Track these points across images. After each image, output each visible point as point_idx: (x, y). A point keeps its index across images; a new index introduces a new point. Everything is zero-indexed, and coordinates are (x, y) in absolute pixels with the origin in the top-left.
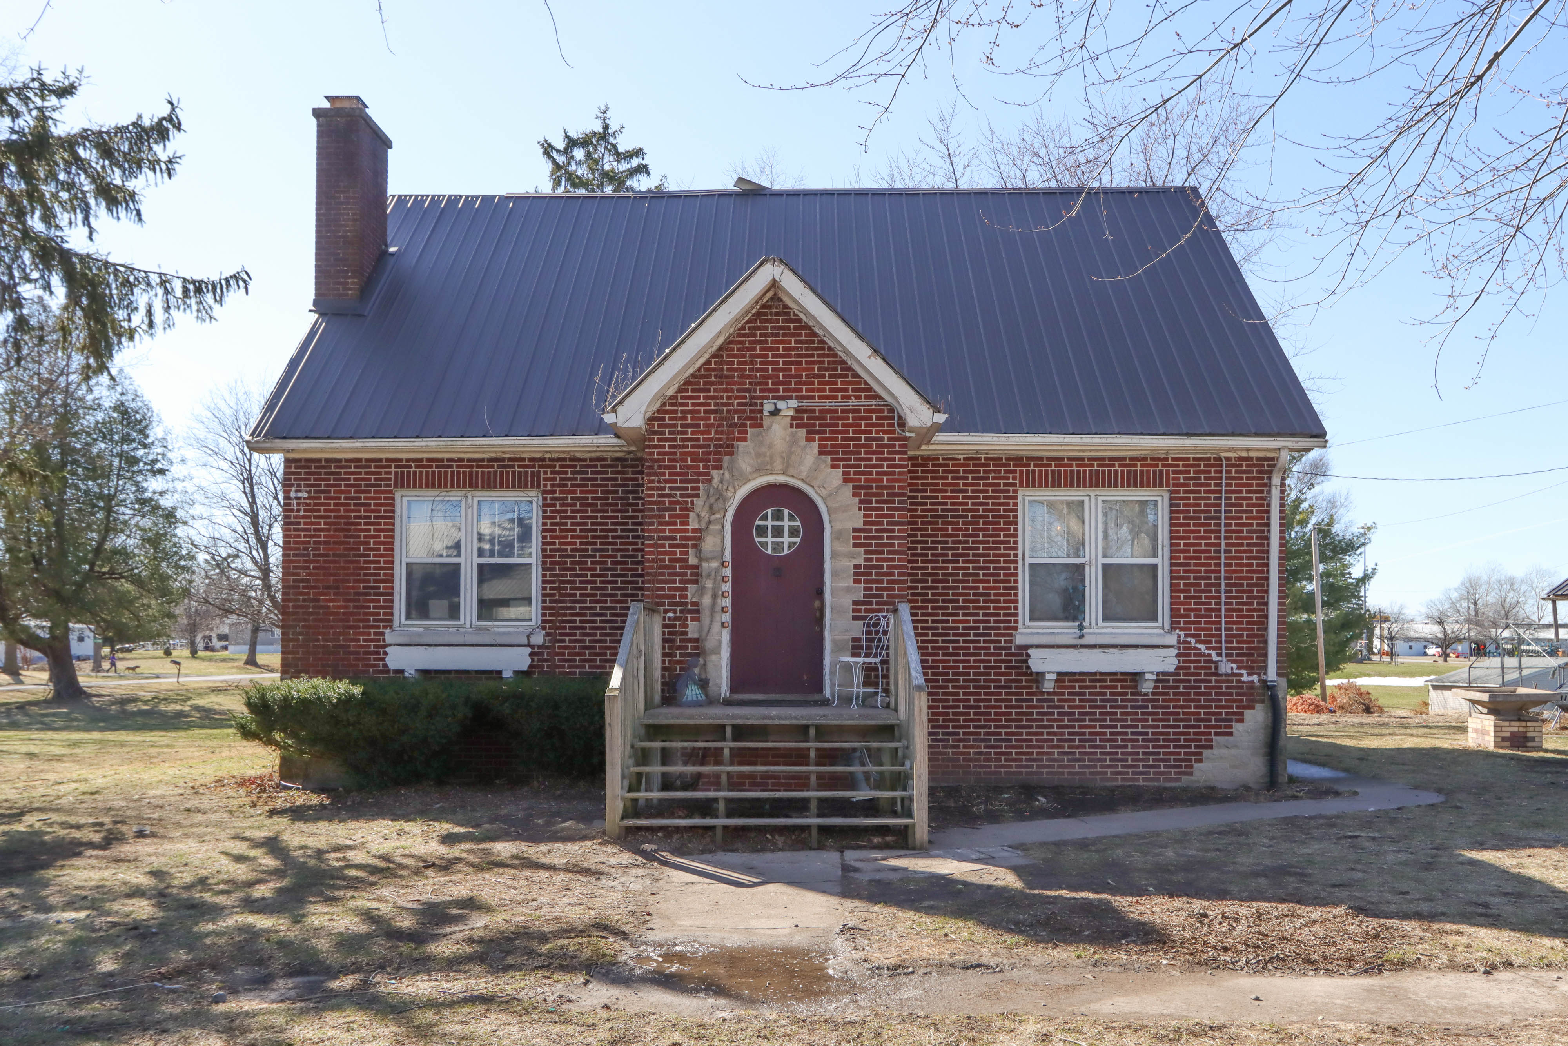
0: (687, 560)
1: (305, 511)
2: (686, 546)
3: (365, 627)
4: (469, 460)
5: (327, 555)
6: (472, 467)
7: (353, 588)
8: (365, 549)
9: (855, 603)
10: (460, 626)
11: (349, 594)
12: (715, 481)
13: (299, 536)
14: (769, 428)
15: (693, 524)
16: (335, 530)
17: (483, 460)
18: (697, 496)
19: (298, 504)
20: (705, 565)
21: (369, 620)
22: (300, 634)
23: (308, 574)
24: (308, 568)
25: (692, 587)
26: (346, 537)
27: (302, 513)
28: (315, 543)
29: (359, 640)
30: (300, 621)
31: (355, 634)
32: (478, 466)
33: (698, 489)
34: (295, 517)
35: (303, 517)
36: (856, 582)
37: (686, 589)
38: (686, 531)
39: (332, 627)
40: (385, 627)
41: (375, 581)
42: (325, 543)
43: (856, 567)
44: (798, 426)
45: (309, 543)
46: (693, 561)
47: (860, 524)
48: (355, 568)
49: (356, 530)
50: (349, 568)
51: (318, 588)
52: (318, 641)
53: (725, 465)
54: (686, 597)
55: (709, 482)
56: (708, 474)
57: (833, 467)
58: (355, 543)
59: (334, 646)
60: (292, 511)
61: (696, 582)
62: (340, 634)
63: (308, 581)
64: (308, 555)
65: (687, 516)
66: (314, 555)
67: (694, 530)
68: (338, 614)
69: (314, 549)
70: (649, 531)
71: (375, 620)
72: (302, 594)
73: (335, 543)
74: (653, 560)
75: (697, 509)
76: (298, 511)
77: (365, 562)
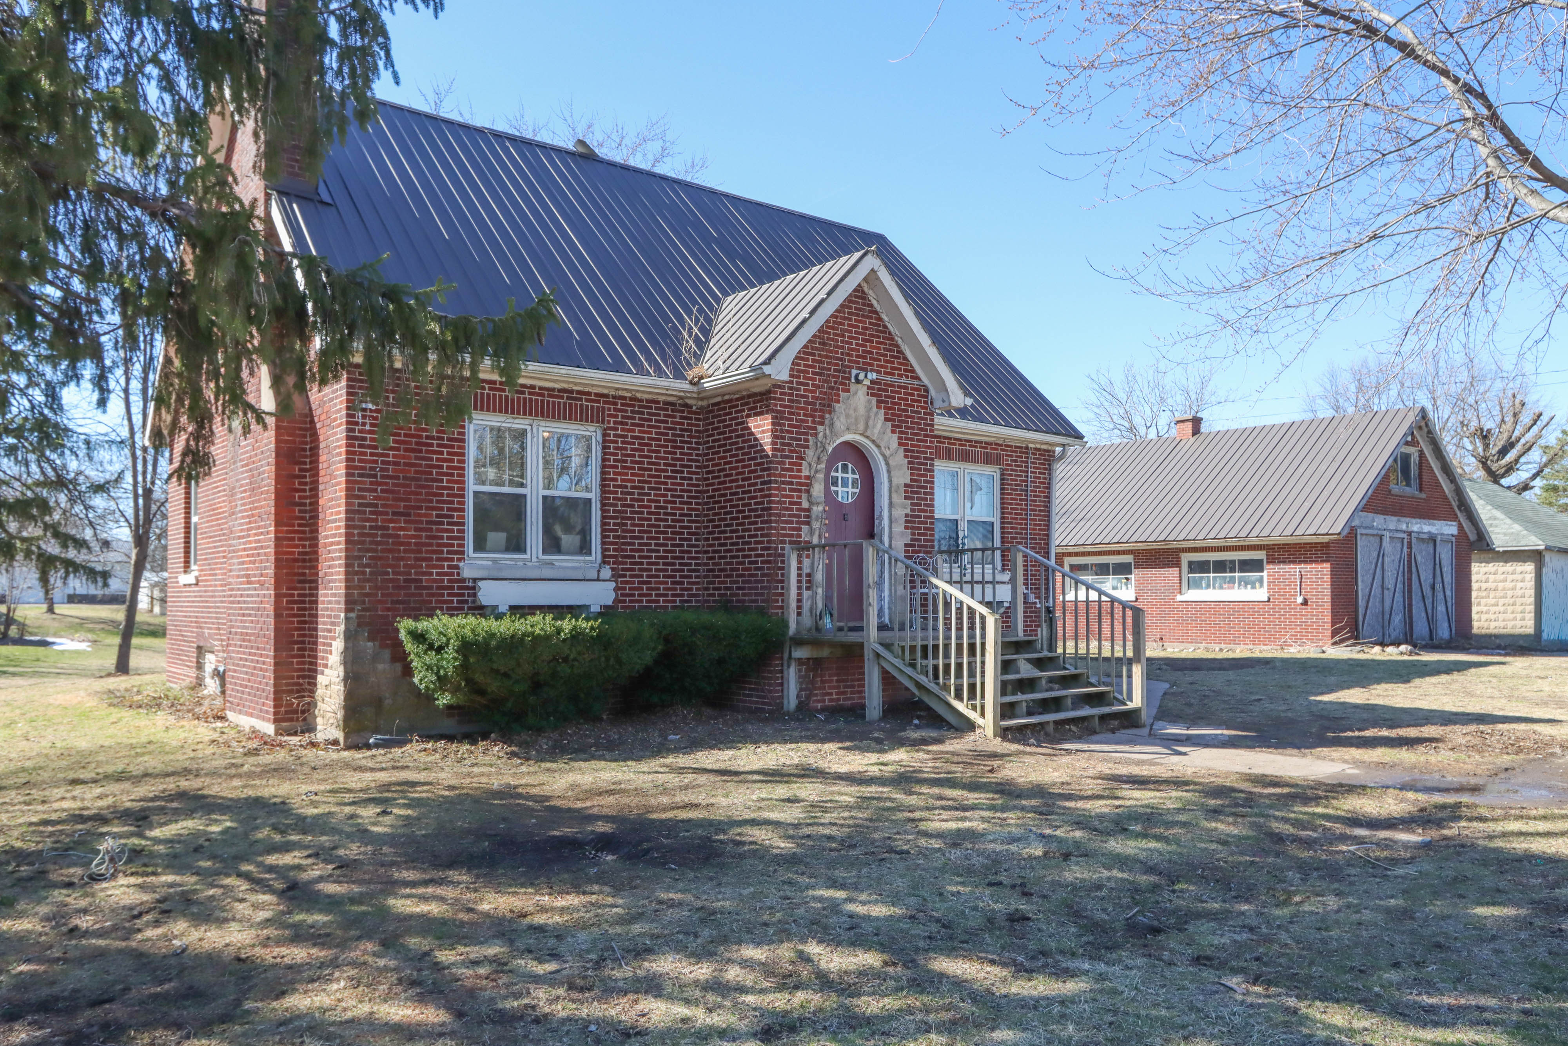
0: (800, 504)
1: (372, 425)
2: (800, 491)
3: (438, 559)
4: (541, 388)
5: (397, 478)
6: (543, 395)
7: (425, 515)
8: (438, 474)
9: (906, 545)
10: (524, 560)
11: (421, 522)
12: (821, 435)
13: (365, 454)
14: (856, 393)
15: (805, 472)
16: (406, 450)
17: (553, 390)
18: (807, 447)
19: (364, 417)
20: (815, 508)
21: (442, 552)
22: (368, 566)
23: (375, 498)
24: (376, 491)
25: (805, 528)
26: (417, 458)
27: (368, 427)
28: (383, 462)
29: (431, 574)
30: (368, 550)
31: (427, 566)
32: (550, 396)
33: (807, 440)
34: (360, 431)
35: (370, 432)
36: (906, 528)
37: (800, 529)
38: (800, 477)
39: (402, 559)
40: (459, 560)
41: (449, 509)
42: (394, 463)
43: (907, 515)
44: (872, 395)
45: (376, 462)
46: (805, 505)
47: (908, 481)
48: (427, 494)
49: (428, 452)
50: (420, 494)
51: (387, 514)
52: (388, 574)
53: (827, 422)
54: (800, 536)
55: (816, 435)
56: (815, 429)
57: (893, 432)
58: (427, 466)
59: (405, 581)
60: (357, 423)
61: (808, 523)
62: (412, 566)
63: (376, 505)
64: (375, 476)
65: (800, 465)
66: (382, 477)
67: (807, 478)
68: (409, 544)
69: (382, 470)
70: (775, 475)
71: (449, 552)
72: (368, 520)
73: (406, 464)
74: (778, 502)
75: (808, 459)
76: (364, 424)
77: (438, 488)
